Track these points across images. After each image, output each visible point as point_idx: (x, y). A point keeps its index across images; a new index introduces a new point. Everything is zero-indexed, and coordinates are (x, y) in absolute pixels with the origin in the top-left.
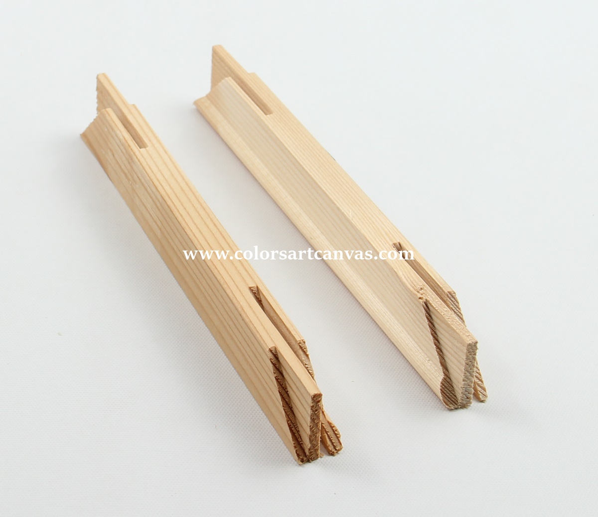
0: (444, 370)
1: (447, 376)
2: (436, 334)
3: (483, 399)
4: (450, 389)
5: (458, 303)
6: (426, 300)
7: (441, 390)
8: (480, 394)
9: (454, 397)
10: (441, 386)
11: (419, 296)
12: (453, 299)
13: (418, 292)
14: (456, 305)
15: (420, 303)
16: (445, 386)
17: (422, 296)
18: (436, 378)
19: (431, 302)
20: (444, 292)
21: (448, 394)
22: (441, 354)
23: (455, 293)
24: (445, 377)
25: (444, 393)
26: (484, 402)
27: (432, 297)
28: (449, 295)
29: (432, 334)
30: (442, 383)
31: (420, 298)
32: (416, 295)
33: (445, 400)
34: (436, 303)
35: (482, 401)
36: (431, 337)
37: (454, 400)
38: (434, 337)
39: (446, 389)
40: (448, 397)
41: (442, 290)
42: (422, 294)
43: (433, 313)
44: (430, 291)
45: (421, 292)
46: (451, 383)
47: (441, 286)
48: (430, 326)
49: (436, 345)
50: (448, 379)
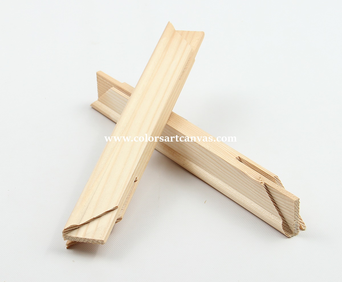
0: (282, 218)
1: (284, 220)
2: (274, 200)
3: (304, 229)
4: (287, 227)
5: (280, 181)
6: (265, 183)
7: (283, 228)
8: (302, 226)
9: (290, 230)
10: (283, 226)
11: (260, 182)
12: (277, 180)
13: (259, 180)
14: (279, 183)
15: (262, 185)
16: (284, 226)
17: (261, 182)
18: (278, 223)
19: (267, 183)
20: (272, 177)
21: (287, 230)
22: (278, 209)
23: (277, 177)
24: (283, 221)
25: (285, 230)
26: (305, 230)
27: (267, 181)
28: (275, 178)
29: (272, 200)
30: (282, 225)
31: (261, 183)
32: (259, 182)
33: (286, 233)
34: (270, 183)
35: (304, 230)
36: (272, 202)
37: (290, 232)
38: (273, 201)
39: (285, 227)
40: (287, 231)
41: (271, 176)
42: (261, 181)
43: (269, 189)
44: (265, 178)
45: (260, 179)
46: (286, 223)
47: (269, 174)
48: (270, 197)
49: (275, 206)
50: (285, 222)
